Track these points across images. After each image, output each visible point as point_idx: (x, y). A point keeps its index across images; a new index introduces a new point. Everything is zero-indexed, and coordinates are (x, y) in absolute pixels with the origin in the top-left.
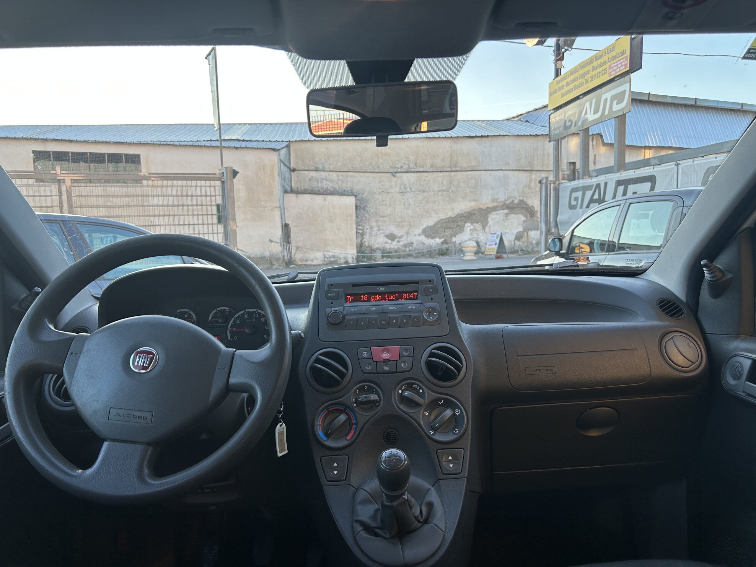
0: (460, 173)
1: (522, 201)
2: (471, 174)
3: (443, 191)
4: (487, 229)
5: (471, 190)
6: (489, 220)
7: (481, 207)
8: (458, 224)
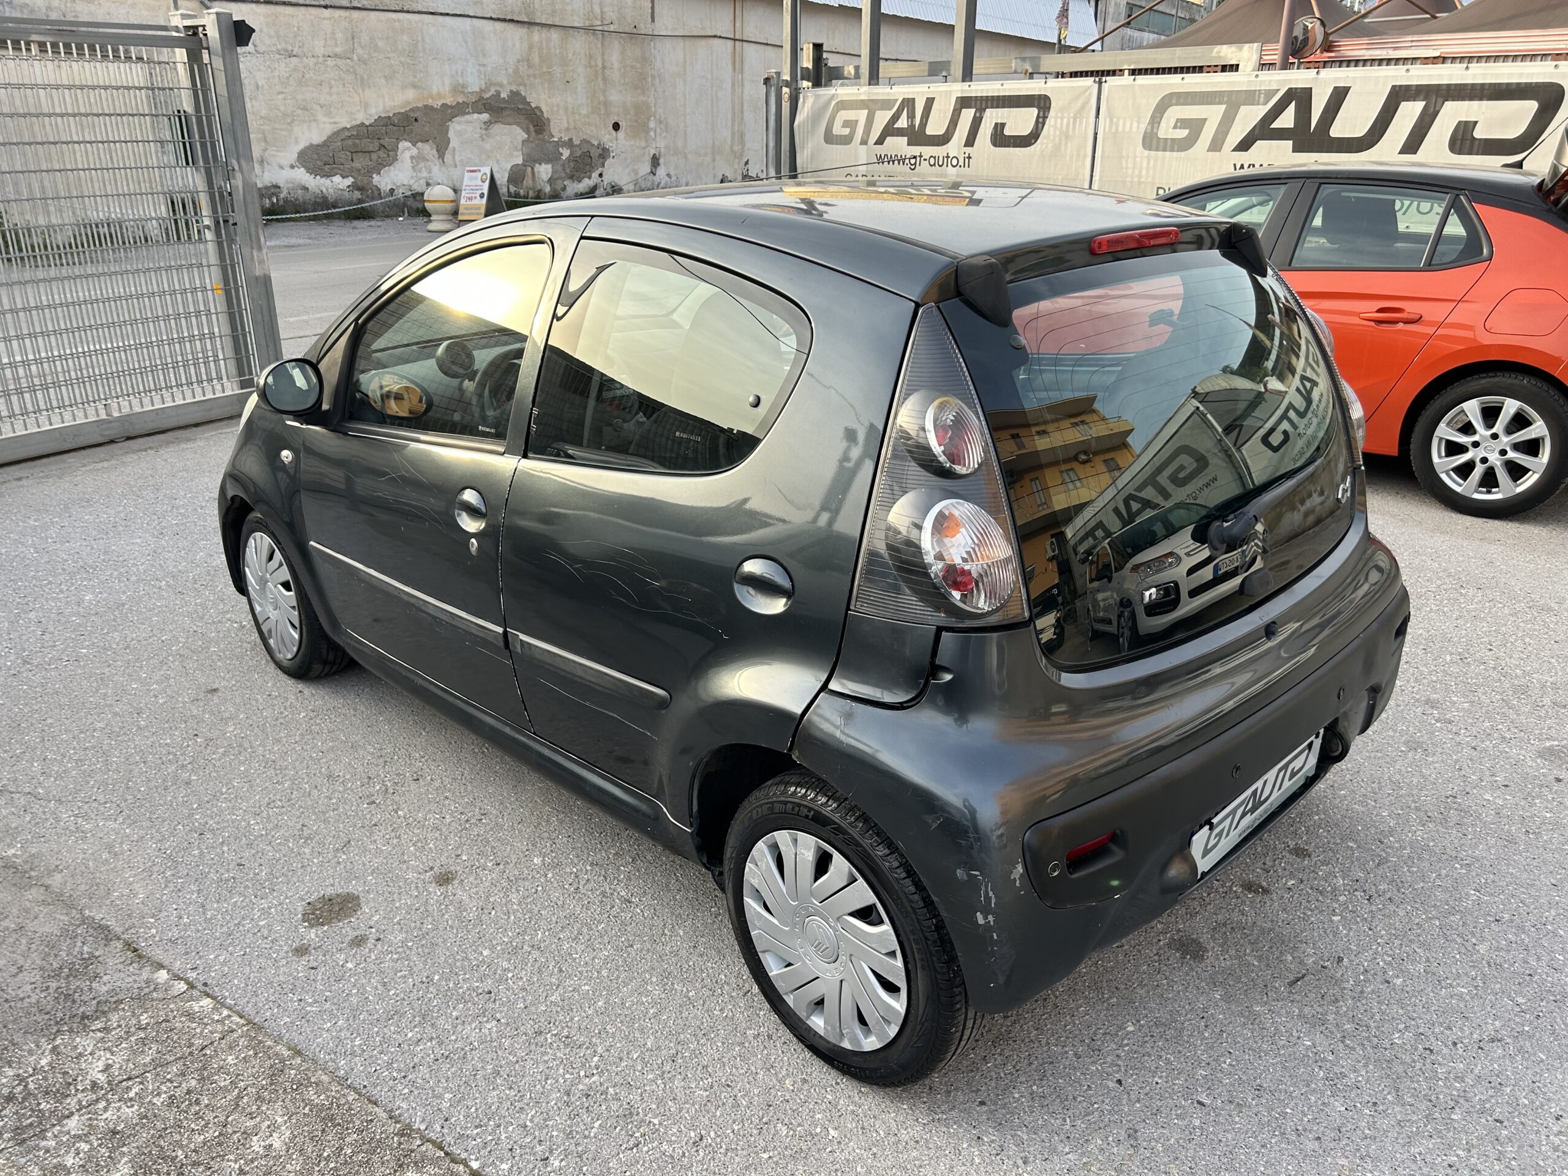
0: (373, 14)
1: (515, 94)
2: (399, 20)
3: (336, 55)
4: (448, 157)
5: (402, 59)
6: (451, 134)
7: (430, 102)
8: (381, 141)
